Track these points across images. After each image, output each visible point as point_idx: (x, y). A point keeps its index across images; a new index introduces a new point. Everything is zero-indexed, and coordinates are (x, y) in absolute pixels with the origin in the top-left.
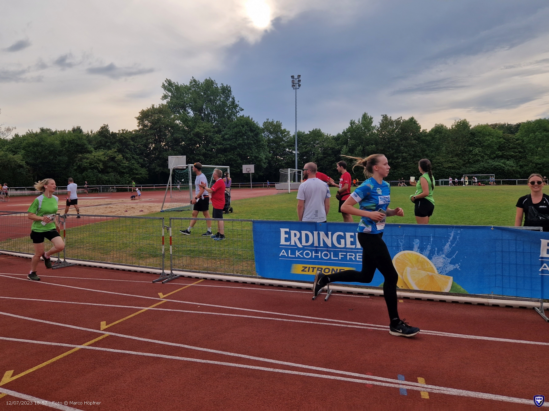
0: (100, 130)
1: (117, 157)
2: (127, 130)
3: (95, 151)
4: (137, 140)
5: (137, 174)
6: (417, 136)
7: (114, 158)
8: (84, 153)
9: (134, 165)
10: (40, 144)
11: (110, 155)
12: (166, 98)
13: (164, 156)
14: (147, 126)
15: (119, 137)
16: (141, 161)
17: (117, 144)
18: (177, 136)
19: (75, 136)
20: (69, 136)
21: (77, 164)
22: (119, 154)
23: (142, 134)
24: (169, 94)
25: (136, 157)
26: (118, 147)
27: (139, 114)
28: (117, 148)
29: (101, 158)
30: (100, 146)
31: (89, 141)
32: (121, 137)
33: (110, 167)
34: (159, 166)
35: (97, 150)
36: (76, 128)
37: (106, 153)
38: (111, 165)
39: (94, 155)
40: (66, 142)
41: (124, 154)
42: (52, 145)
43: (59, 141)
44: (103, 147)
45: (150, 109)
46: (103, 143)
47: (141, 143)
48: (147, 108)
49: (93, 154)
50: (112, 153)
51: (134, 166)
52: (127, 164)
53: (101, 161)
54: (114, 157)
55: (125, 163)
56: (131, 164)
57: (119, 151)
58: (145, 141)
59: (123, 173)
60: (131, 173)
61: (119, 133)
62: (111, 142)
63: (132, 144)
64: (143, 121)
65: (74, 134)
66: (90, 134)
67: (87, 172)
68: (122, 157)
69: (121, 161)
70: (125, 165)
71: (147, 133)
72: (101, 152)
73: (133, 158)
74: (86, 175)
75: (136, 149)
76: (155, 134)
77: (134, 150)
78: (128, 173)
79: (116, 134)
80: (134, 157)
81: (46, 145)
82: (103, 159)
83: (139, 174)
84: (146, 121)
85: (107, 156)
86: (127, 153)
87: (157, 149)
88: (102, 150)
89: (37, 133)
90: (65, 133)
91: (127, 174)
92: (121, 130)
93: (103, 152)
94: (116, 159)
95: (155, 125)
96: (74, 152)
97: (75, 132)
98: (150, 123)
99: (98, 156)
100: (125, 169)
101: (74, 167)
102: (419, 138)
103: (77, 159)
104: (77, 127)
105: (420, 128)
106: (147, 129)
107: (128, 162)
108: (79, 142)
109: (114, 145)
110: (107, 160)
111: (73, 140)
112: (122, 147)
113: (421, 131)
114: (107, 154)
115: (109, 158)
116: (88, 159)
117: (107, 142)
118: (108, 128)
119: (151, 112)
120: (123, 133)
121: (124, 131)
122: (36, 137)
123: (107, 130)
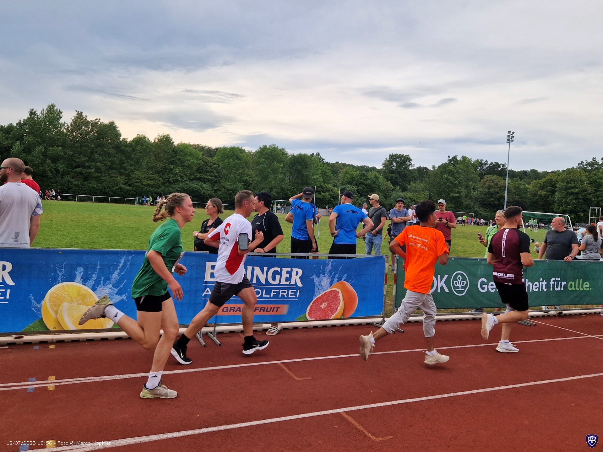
6: (116, 145)
102: (117, 147)
105: (121, 136)
113: (121, 140)
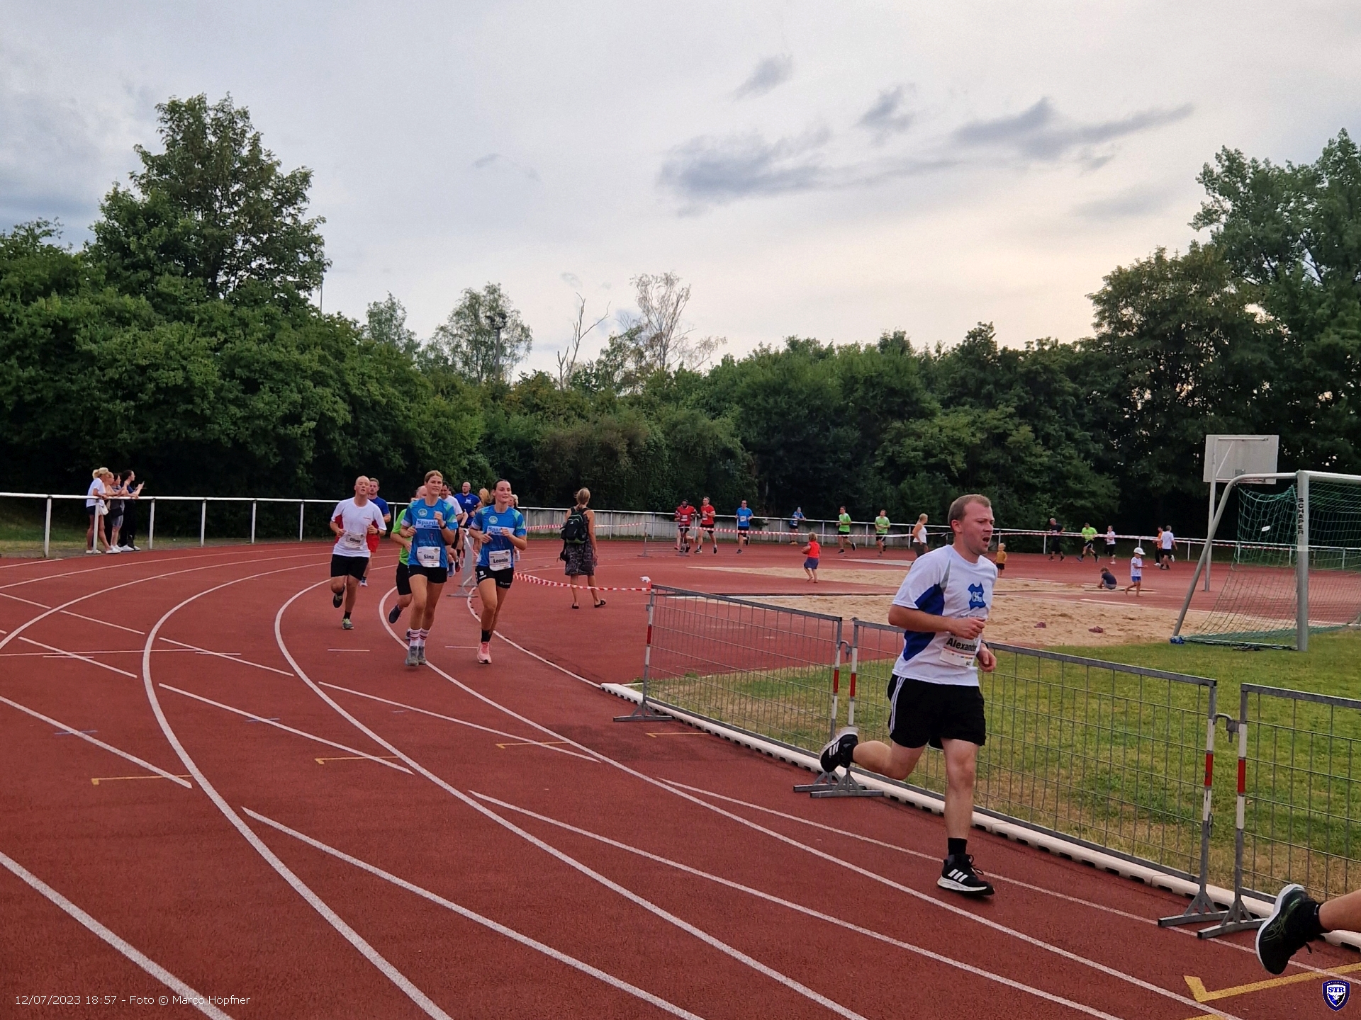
0: (965, 341)
1: (1014, 433)
2: (1057, 341)
3: (944, 410)
4: (1087, 375)
5: (1079, 495)
7: (1005, 435)
8: (908, 420)
9: (1070, 464)
10: (785, 388)
11: (991, 427)
12: (1211, 222)
13: (1187, 433)
14: (1127, 325)
15: (1024, 365)
16: (1097, 448)
17: (1018, 389)
18: (1243, 359)
19: (884, 363)
20: (869, 362)
21: (885, 452)
22: (1020, 424)
23: (1107, 354)
24: (1223, 204)
25: (1078, 434)
26: (1020, 399)
27: (1105, 283)
28: (1015, 401)
29: (963, 436)
30: (962, 395)
31: (927, 379)
32: (1033, 365)
33: (987, 466)
34: (1163, 468)
35: (949, 408)
36: (891, 336)
37: (981, 420)
38: (992, 460)
39: (940, 423)
40: (856, 382)
41: (1040, 424)
42: (819, 389)
43: (839, 377)
44: (969, 400)
45: (1149, 262)
46: (972, 383)
47: (1103, 386)
48: (1137, 261)
49: (936, 421)
50: (999, 420)
51: (1069, 467)
52: (1046, 459)
53: (959, 443)
54: (1005, 431)
55: (1041, 456)
56: (1059, 458)
57: (1024, 412)
58: (1116, 381)
59: (1032, 488)
60: (1059, 489)
61: (1027, 352)
62: (997, 384)
63: (1070, 390)
64: (1117, 307)
65: (883, 357)
66: (933, 353)
67: (914, 478)
68: (1032, 435)
69: (1027, 447)
70: (1039, 460)
71: (1126, 350)
72: (962, 414)
73: (1070, 437)
74: (911, 488)
75: (1081, 407)
76: (1156, 353)
77: (1073, 411)
78: (1049, 491)
79: (1016, 354)
80: (1073, 434)
81: (801, 392)
82: (967, 440)
83: (1087, 495)
84: (1126, 306)
85: (981, 429)
86: (1050, 420)
87: (1162, 405)
88: (967, 407)
89: (777, 353)
90: (857, 353)
91: (1044, 491)
92: (1034, 340)
93: (970, 415)
94: (1011, 439)
95: (1160, 323)
96: (878, 413)
97: (886, 350)
98: (1142, 314)
99: (953, 429)
100: (1038, 473)
101: (877, 461)
103: (887, 436)
104: (895, 334)
106: (1127, 335)
107: (1049, 453)
108: (896, 384)
109: (1006, 393)
110: (979, 442)
111: (880, 375)
112: (1032, 399)
114: (981, 423)
115: (988, 438)
116: (921, 437)
117: (982, 383)
118: (991, 334)
119: (1151, 275)
120: (1041, 351)
121: (1045, 344)
122: (776, 367)
123: (989, 341)
